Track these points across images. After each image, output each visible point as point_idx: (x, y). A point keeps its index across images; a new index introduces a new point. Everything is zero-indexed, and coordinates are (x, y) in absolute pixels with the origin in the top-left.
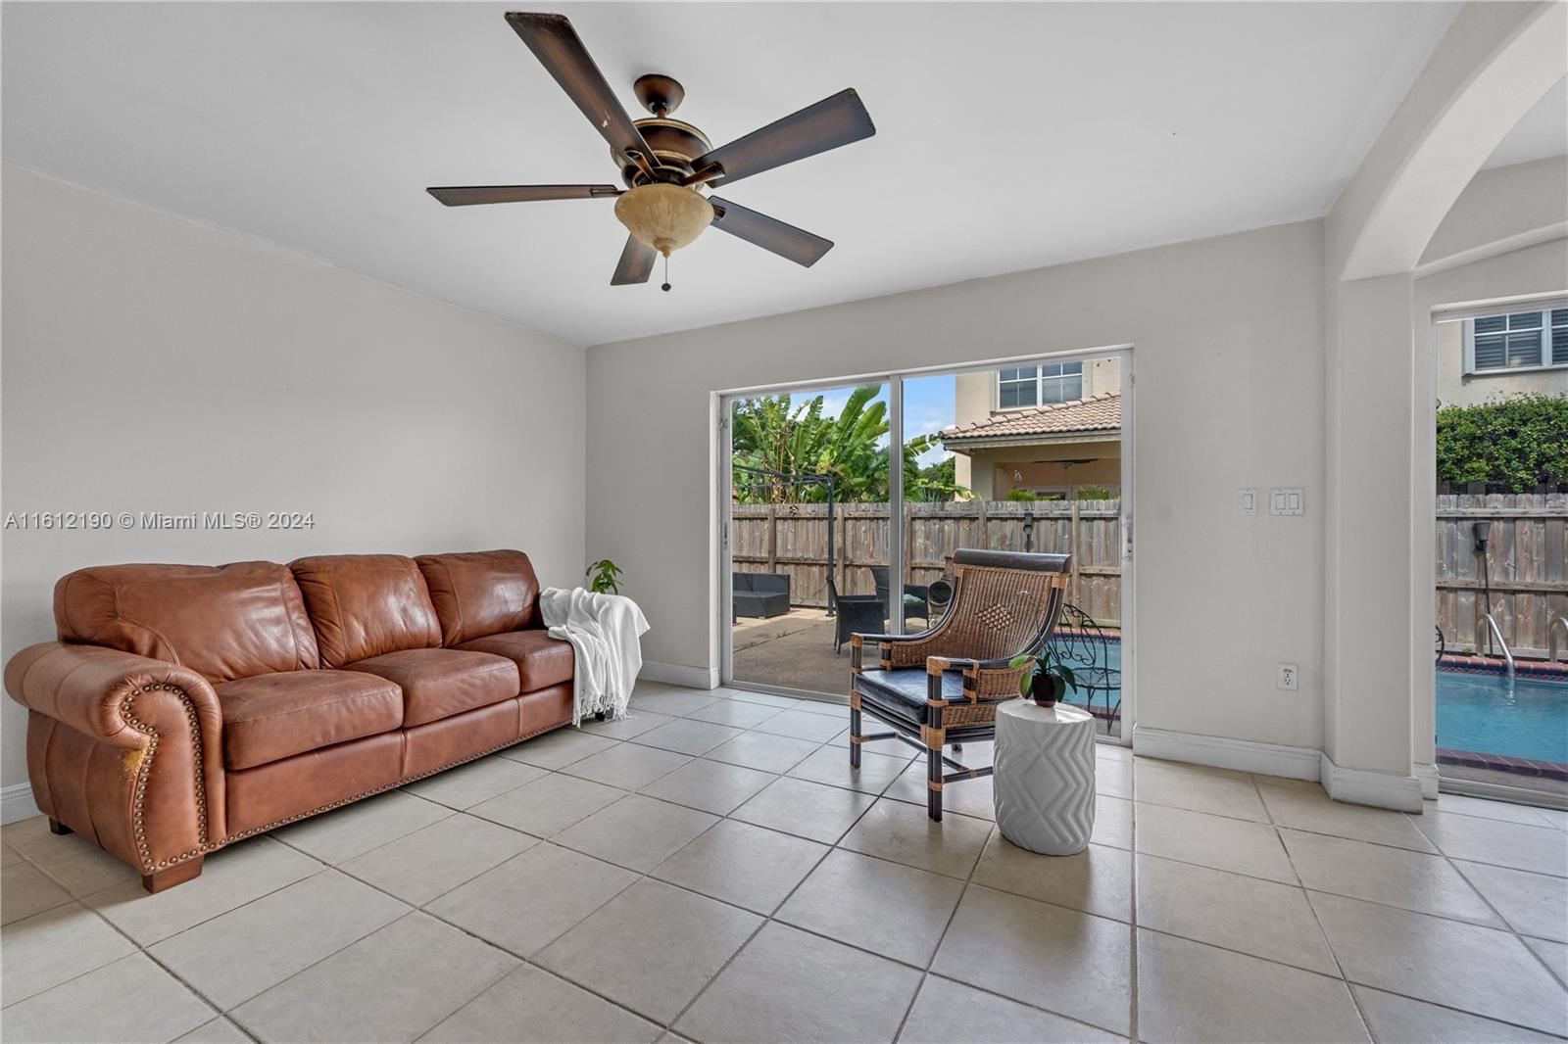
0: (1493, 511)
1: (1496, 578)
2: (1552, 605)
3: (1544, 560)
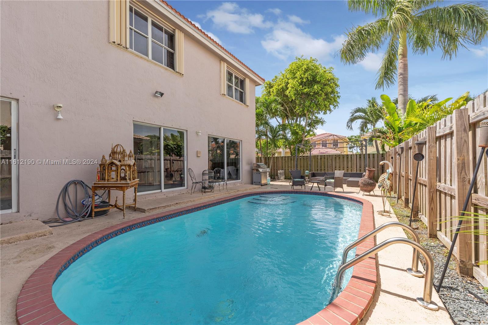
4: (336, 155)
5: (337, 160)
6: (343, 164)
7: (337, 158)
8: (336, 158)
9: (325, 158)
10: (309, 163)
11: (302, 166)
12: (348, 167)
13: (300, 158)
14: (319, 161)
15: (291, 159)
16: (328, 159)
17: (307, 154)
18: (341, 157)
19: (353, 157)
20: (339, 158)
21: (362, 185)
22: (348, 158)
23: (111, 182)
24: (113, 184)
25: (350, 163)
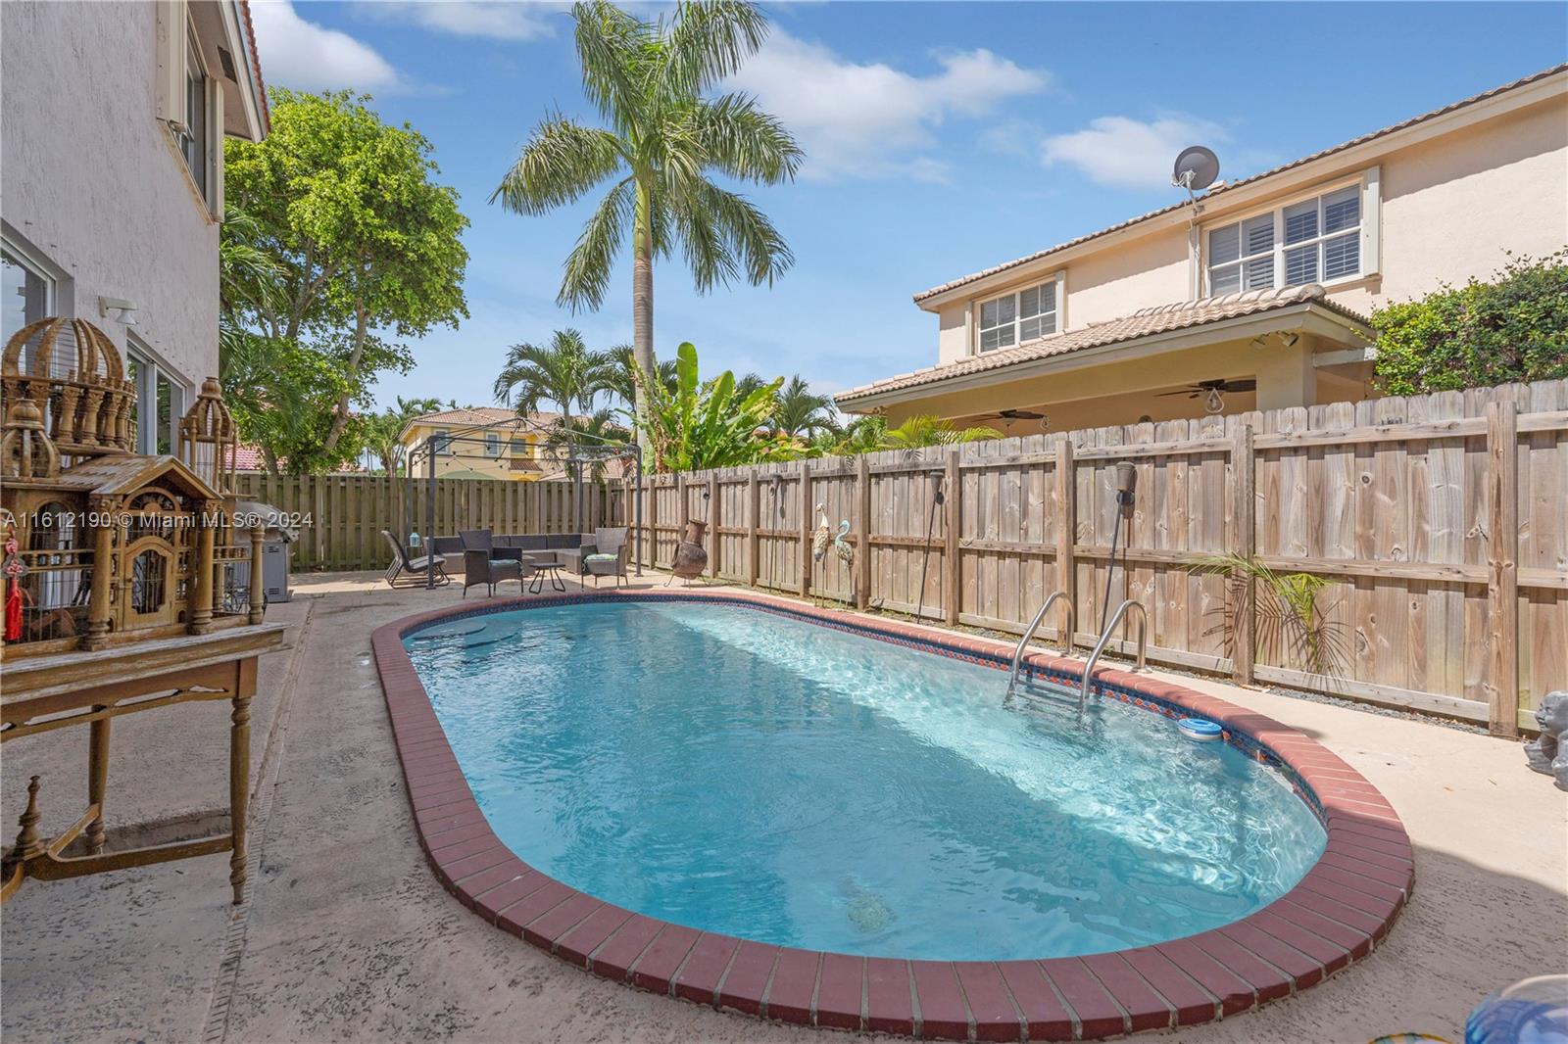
0: (1142, 446)
1: (1143, 544)
2: (1208, 587)
3: (1201, 518)
4: (479, 482)
5: (485, 497)
6: (504, 511)
7: (485, 492)
8: (479, 490)
9: (442, 489)
10: (381, 504)
11: (351, 514)
12: (515, 521)
13: (342, 484)
14: (422, 498)
15: (297, 487)
16: (453, 494)
17: (345, 469)
18: (497, 489)
19: (529, 490)
20: (492, 490)
21: (686, 562)
22: (515, 491)
23: (130, 640)
24: (168, 658)
25: (521, 506)
